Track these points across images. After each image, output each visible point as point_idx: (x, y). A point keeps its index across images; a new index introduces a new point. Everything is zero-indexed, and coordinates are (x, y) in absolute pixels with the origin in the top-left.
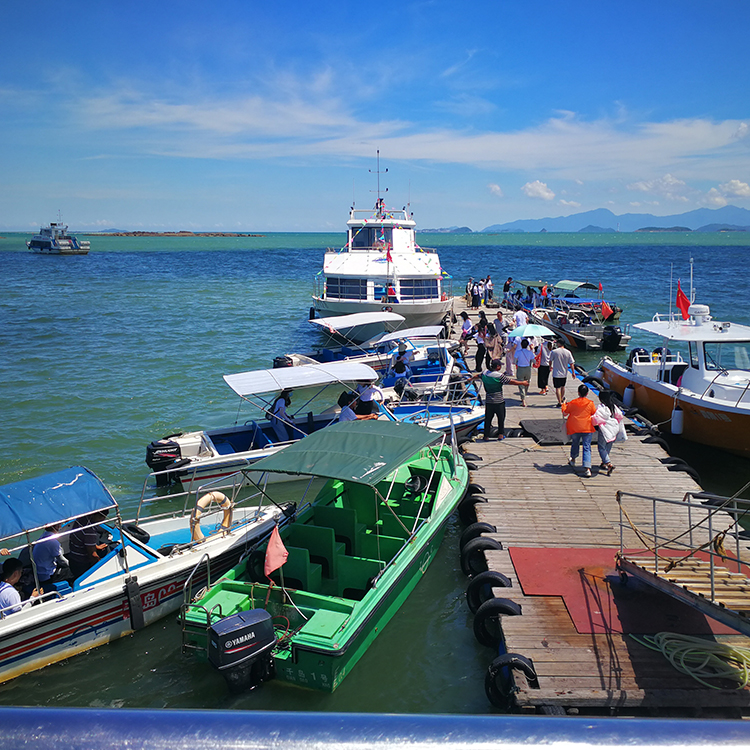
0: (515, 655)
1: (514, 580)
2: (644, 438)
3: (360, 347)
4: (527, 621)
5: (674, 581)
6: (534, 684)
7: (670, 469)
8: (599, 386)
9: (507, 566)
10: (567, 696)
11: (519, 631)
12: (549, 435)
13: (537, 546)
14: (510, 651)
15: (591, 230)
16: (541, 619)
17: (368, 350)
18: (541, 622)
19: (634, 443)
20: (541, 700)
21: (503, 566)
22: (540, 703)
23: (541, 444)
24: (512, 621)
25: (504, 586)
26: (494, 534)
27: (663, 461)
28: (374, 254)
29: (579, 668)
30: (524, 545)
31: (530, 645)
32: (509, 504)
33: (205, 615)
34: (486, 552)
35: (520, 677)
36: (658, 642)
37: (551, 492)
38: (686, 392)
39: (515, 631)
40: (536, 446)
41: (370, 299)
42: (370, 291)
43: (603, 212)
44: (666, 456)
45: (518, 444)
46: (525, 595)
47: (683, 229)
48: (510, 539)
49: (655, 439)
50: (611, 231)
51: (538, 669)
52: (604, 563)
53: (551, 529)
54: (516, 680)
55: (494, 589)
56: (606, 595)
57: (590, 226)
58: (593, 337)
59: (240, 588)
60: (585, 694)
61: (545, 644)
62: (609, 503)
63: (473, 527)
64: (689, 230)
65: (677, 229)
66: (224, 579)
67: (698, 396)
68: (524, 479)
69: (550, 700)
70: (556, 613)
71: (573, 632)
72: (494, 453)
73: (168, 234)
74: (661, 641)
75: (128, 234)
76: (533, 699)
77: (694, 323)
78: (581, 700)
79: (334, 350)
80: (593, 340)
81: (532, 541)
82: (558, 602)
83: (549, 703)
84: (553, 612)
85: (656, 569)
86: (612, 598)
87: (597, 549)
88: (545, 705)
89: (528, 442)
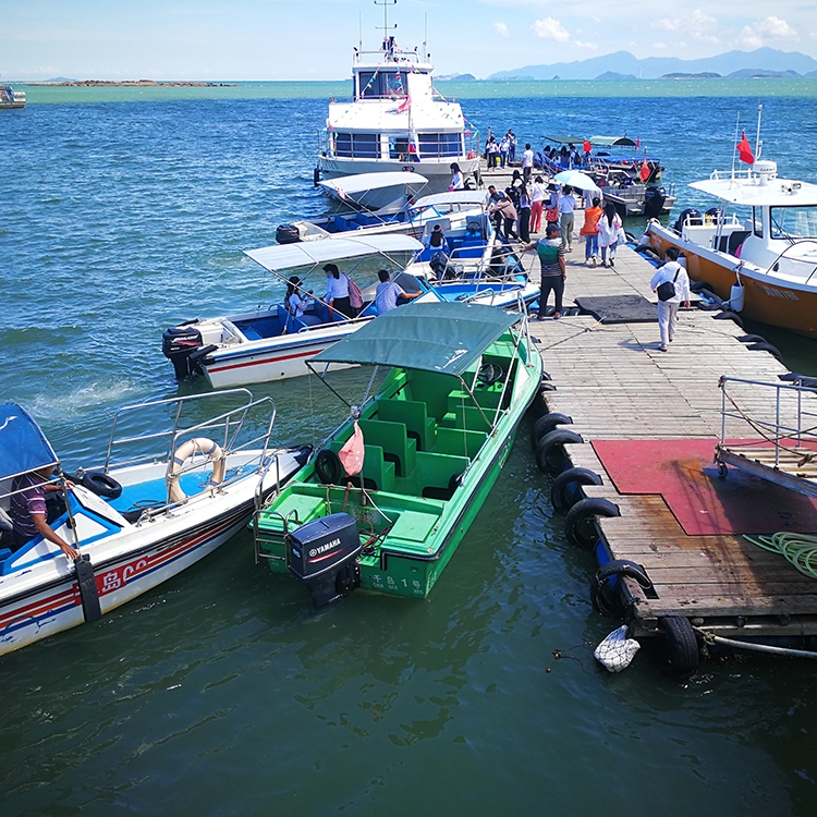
0: (626, 562)
1: (604, 477)
2: (715, 313)
3: (375, 213)
4: (628, 523)
5: (804, 476)
6: (651, 594)
7: (749, 348)
8: (655, 255)
9: (593, 462)
10: (692, 606)
11: (623, 535)
12: (611, 311)
13: (622, 438)
14: (618, 558)
15: (610, 77)
16: (644, 520)
17: (386, 217)
18: (645, 524)
19: (705, 320)
20: (664, 611)
21: (589, 462)
22: (663, 614)
23: (603, 322)
24: (611, 523)
25: (594, 484)
26: (570, 425)
27: (741, 339)
28: (387, 104)
29: (695, 573)
30: (607, 438)
31: (637, 549)
32: (580, 391)
33: (282, 522)
34: (566, 446)
35: (633, 587)
36: (777, 542)
37: (625, 376)
38: (749, 266)
39: (618, 535)
40: (597, 324)
41: (385, 158)
42: (385, 148)
43: (624, 56)
44: (744, 334)
45: (577, 322)
46: (620, 494)
47: (712, 75)
48: (589, 431)
49: (728, 314)
50: (632, 79)
51: (652, 576)
52: (698, 455)
53: (632, 419)
54: (630, 589)
55: (584, 487)
56: (708, 492)
57: (609, 73)
58: (635, 200)
59: (313, 491)
60: (711, 603)
61: (654, 548)
62: (691, 388)
63: (545, 418)
64: (719, 76)
65: (705, 75)
66: (294, 482)
67: (763, 271)
68: (592, 363)
69: (673, 611)
70: (658, 513)
71: (681, 534)
72: (552, 333)
73: (126, 84)
74: (781, 542)
75: (79, 84)
76: (656, 611)
77: (758, 181)
78: (708, 610)
79: (347, 217)
80: (634, 205)
81: (615, 432)
82: (657, 501)
83: (673, 614)
84: (655, 512)
85: (775, 462)
86: (714, 493)
87: (687, 440)
88: (668, 616)
89: (588, 320)
